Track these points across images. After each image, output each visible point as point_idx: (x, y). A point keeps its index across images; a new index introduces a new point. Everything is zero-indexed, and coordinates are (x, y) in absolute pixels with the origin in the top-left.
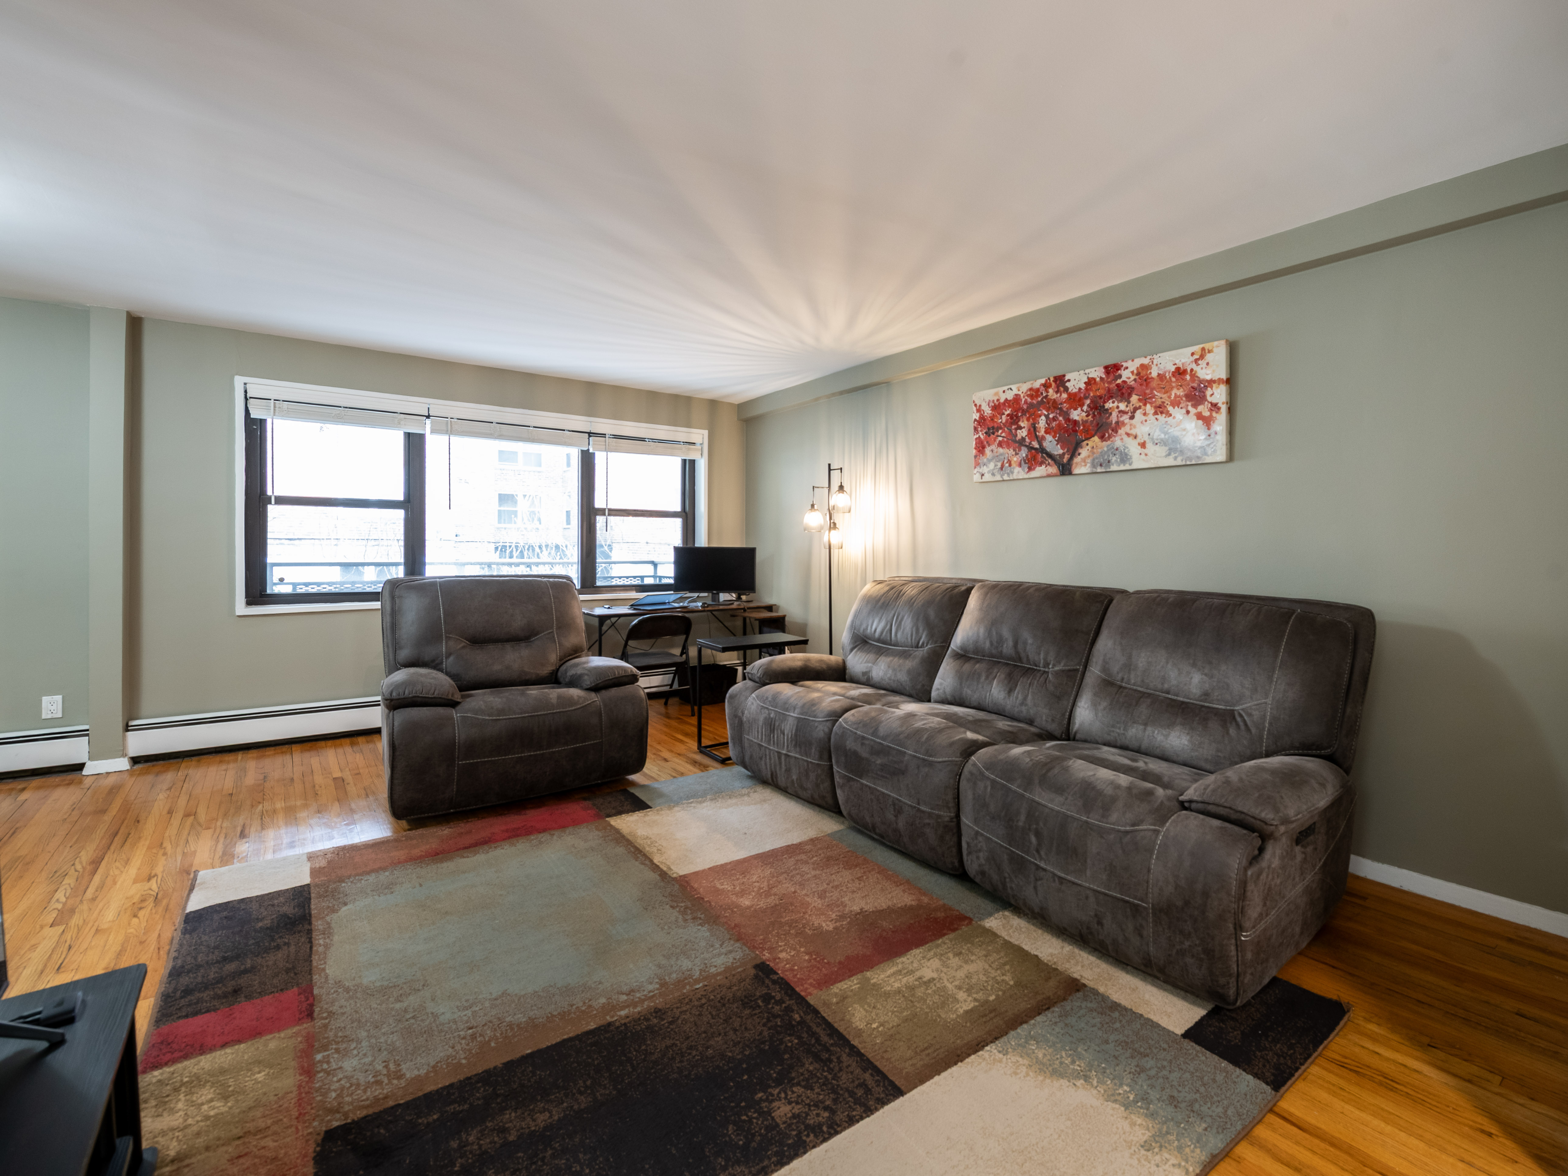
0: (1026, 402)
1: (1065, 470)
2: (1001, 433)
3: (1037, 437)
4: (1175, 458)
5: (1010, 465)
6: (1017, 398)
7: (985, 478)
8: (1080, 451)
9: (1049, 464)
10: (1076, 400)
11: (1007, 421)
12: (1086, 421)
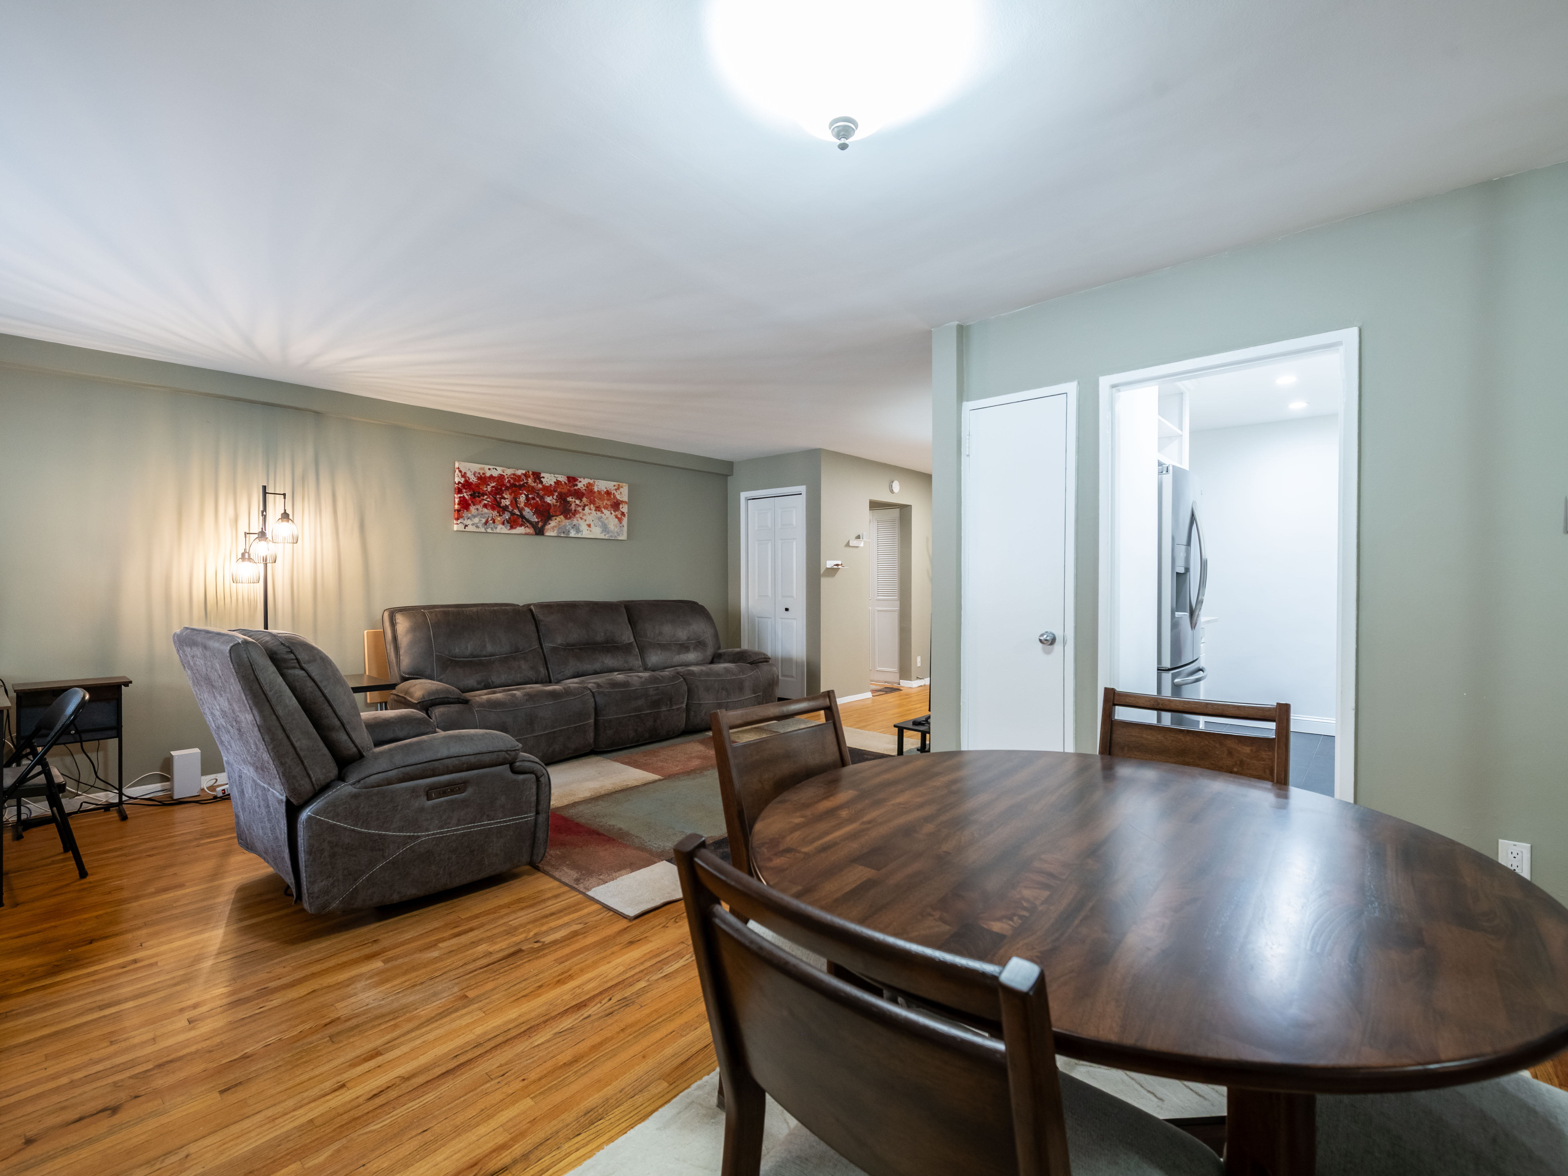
0: (509, 481)
1: (539, 531)
2: (487, 498)
3: (518, 508)
4: (605, 535)
5: (494, 522)
6: (501, 477)
7: (469, 529)
8: (550, 522)
9: (527, 526)
10: (549, 491)
11: (492, 491)
12: (556, 505)
